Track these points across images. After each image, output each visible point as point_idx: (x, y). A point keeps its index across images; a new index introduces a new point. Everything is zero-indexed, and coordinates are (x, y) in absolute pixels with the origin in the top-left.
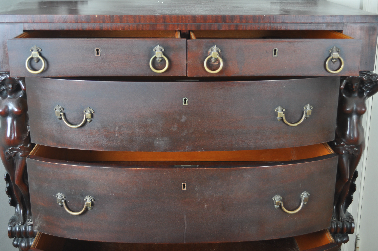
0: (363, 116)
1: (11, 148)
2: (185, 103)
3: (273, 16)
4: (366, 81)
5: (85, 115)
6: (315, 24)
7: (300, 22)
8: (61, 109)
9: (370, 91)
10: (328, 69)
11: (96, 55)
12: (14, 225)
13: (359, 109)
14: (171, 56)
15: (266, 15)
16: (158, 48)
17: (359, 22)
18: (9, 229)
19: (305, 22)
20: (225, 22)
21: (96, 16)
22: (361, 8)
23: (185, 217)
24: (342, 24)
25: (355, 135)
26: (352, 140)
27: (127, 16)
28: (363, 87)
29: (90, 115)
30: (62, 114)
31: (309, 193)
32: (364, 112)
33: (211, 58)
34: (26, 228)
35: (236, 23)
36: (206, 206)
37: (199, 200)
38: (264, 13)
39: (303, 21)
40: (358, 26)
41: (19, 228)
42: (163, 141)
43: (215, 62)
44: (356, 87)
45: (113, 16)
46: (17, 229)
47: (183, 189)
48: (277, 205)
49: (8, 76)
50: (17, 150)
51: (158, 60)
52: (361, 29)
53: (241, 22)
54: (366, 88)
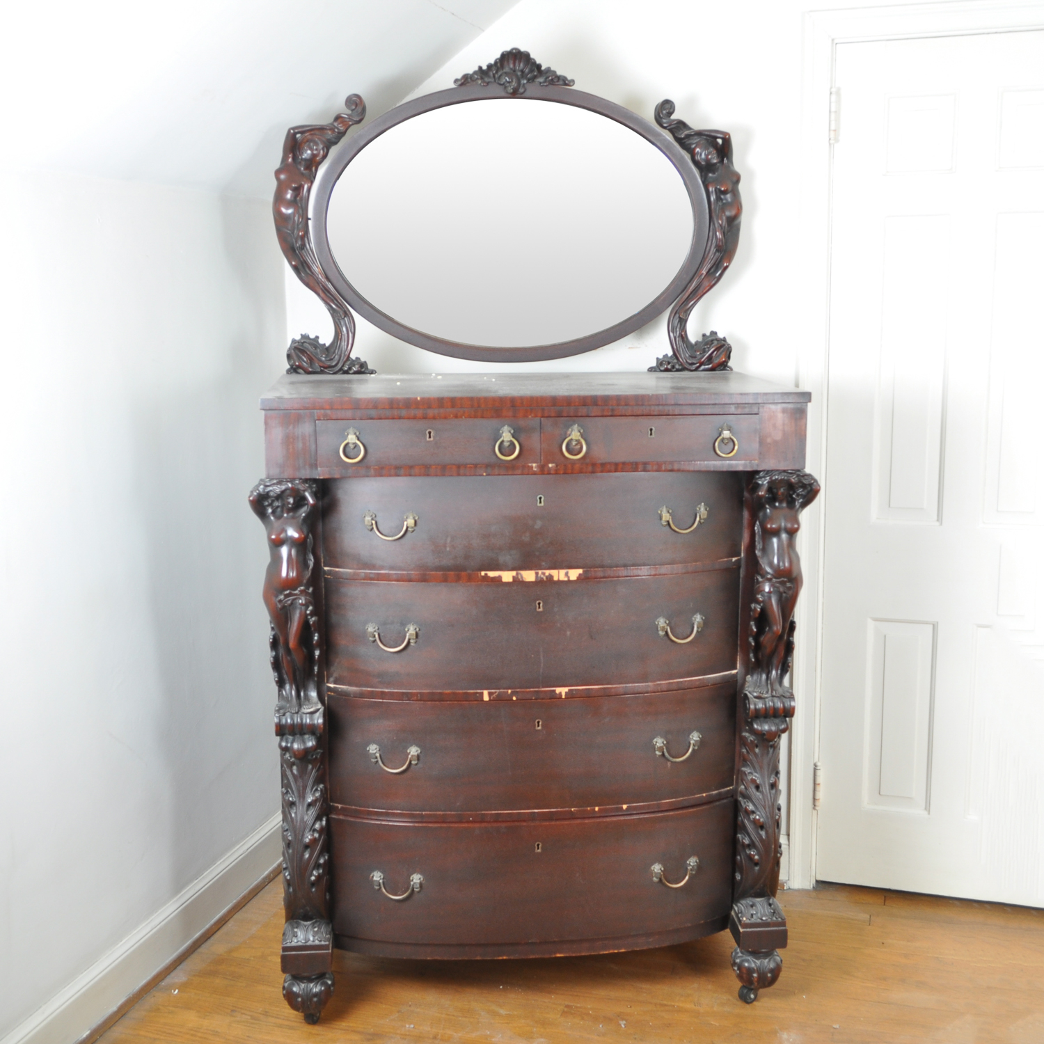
0: (796, 536)
1: (288, 592)
2: (540, 502)
3: (662, 395)
4: (796, 484)
5: (405, 523)
6: (720, 406)
7: (699, 403)
8: (372, 516)
9: (803, 498)
10: (718, 452)
11: (428, 439)
12: (284, 715)
13: (789, 525)
14: (522, 439)
15: (653, 395)
16: (506, 428)
17: (780, 401)
18: (276, 720)
19: (707, 402)
20: (597, 405)
21: (419, 399)
22: (797, 386)
23: (541, 649)
24: (757, 405)
25: (787, 565)
26: (783, 570)
27: (461, 399)
28: (794, 494)
29: (413, 521)
30: (374, 522)
31: (704, 616)
32: (797, 530)
33: (572, 439)
34: (302, 719)
35: (612, 405)
36: (568, 633)
37: (559, 625)
38: (650, 392)
39: (703, 402)
40: (779, 407)
41: (292, 719)
42: (511, 555)
43: (576, 445)
44: (783, 494)
45: (443, 399)
46: (289, 721)
47: (538, 610)
48: (662, 630)
49: (290, 485)
50: (296, 595)
51: (506, 444)
52: (784, 411)
53: (618, 405)
54: (798, 495)
